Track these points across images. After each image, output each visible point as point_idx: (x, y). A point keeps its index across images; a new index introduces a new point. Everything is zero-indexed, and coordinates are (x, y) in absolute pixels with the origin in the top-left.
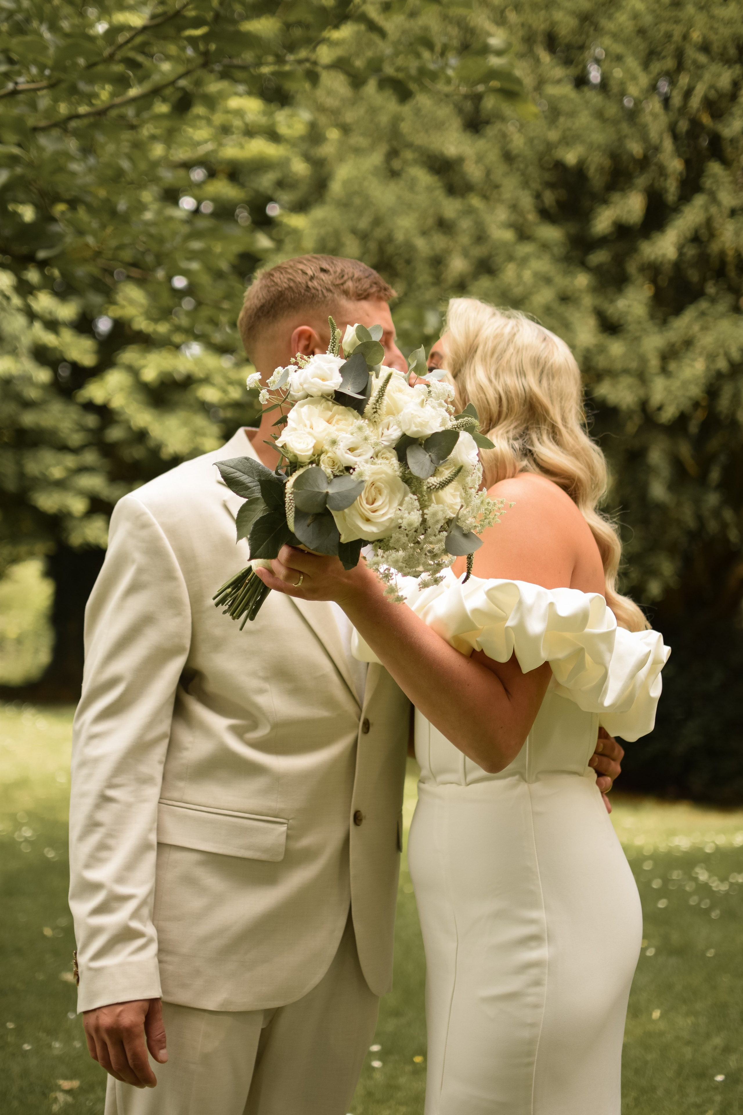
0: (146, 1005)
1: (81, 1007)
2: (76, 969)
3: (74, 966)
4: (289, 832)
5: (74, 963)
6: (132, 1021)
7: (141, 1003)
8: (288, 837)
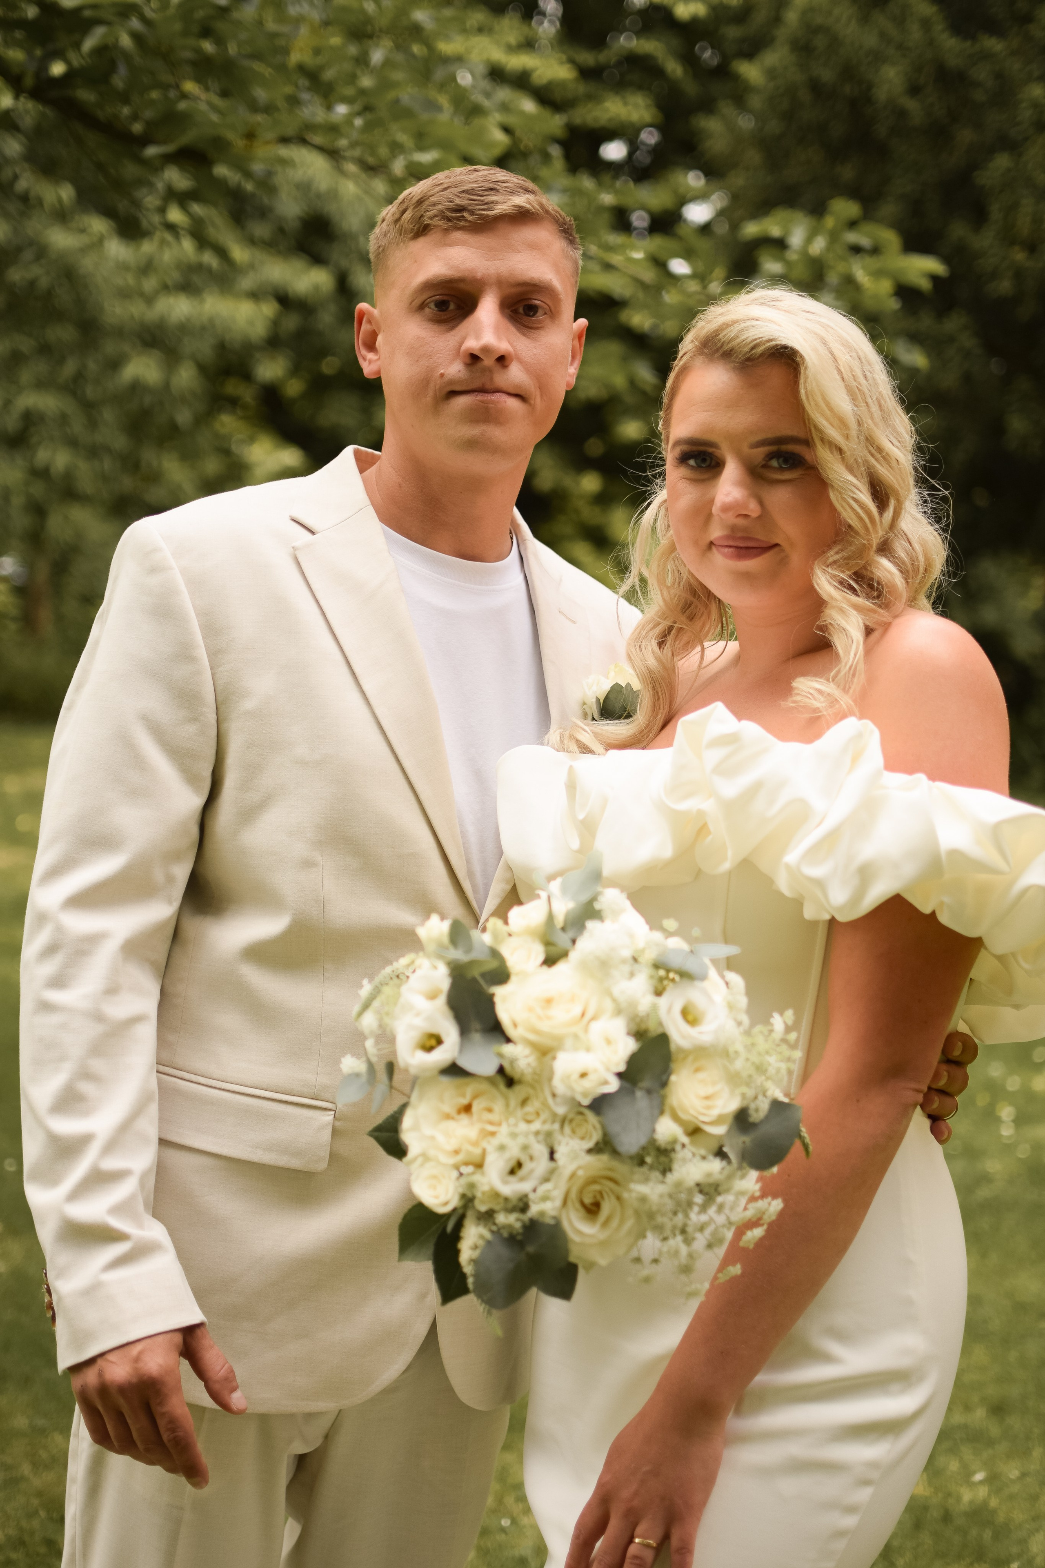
0: (178, 1338)
1: (65, 1360)
2: (49, 1299)
3: (47, 1294)
4: (337, 1124)
5: (45, 1290)
6: (161, 1366)
7: (169, 1336)
8: (335, 1132)
